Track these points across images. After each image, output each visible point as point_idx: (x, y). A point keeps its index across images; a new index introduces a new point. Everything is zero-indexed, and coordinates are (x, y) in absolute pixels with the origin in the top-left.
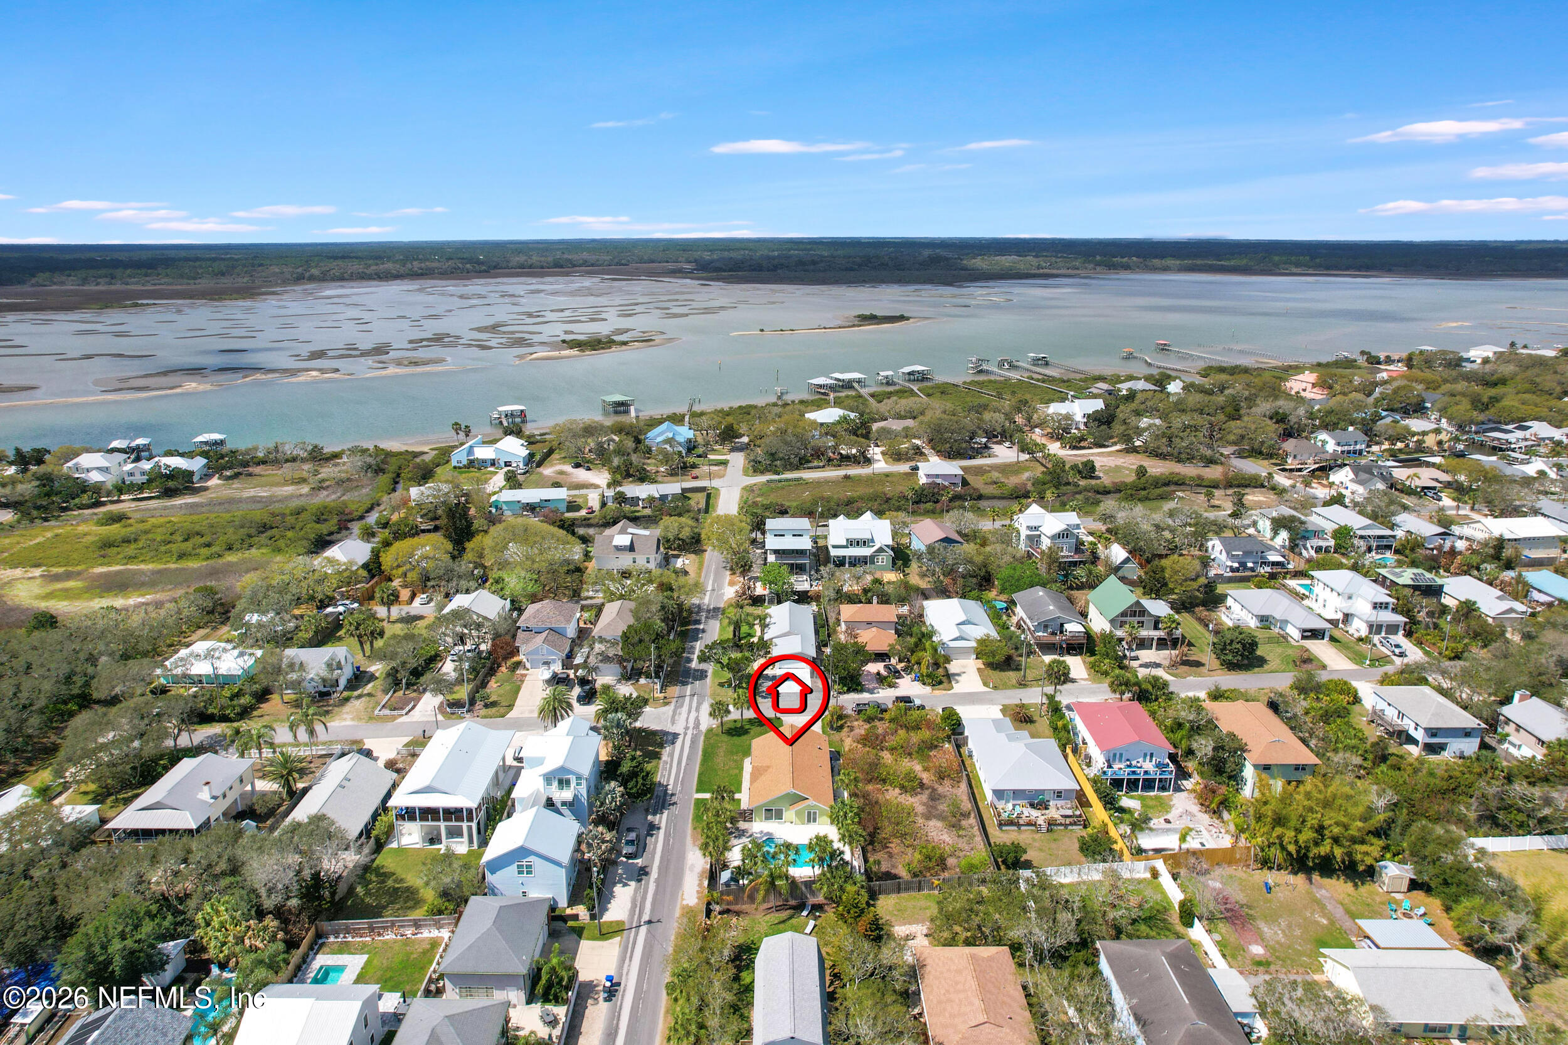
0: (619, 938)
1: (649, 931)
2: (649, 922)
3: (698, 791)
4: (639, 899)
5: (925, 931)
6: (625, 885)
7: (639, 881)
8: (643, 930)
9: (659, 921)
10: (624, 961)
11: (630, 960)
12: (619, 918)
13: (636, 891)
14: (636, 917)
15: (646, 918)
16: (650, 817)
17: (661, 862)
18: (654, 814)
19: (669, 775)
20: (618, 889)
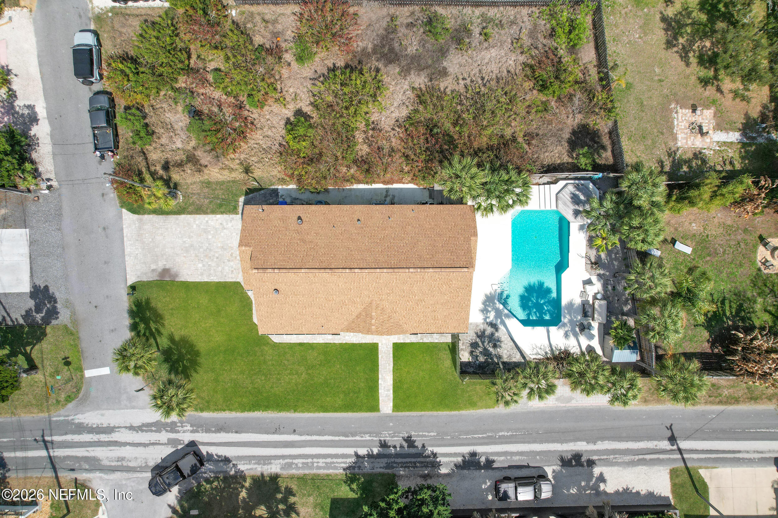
0: (702, 472)
1: (688, 438)
2: (672, 439)
3: (375, 408)
4: (627, 458)
5: (688, 112)
6: (602, 479)
7: (591, 463)
8: (684, 445)
9: (670, 428)
10: (739, 459)
11: (739, 452)
12: (667, 477)
13: (608, 463)
14: (661, 456)
15: (665, 445)
16: (444, 470)
17: (553, 441)
18: (436, 465)
19: (336, 456)
20: (610, 487)
